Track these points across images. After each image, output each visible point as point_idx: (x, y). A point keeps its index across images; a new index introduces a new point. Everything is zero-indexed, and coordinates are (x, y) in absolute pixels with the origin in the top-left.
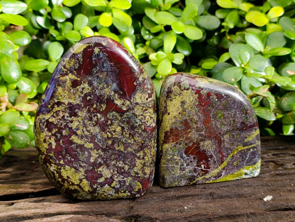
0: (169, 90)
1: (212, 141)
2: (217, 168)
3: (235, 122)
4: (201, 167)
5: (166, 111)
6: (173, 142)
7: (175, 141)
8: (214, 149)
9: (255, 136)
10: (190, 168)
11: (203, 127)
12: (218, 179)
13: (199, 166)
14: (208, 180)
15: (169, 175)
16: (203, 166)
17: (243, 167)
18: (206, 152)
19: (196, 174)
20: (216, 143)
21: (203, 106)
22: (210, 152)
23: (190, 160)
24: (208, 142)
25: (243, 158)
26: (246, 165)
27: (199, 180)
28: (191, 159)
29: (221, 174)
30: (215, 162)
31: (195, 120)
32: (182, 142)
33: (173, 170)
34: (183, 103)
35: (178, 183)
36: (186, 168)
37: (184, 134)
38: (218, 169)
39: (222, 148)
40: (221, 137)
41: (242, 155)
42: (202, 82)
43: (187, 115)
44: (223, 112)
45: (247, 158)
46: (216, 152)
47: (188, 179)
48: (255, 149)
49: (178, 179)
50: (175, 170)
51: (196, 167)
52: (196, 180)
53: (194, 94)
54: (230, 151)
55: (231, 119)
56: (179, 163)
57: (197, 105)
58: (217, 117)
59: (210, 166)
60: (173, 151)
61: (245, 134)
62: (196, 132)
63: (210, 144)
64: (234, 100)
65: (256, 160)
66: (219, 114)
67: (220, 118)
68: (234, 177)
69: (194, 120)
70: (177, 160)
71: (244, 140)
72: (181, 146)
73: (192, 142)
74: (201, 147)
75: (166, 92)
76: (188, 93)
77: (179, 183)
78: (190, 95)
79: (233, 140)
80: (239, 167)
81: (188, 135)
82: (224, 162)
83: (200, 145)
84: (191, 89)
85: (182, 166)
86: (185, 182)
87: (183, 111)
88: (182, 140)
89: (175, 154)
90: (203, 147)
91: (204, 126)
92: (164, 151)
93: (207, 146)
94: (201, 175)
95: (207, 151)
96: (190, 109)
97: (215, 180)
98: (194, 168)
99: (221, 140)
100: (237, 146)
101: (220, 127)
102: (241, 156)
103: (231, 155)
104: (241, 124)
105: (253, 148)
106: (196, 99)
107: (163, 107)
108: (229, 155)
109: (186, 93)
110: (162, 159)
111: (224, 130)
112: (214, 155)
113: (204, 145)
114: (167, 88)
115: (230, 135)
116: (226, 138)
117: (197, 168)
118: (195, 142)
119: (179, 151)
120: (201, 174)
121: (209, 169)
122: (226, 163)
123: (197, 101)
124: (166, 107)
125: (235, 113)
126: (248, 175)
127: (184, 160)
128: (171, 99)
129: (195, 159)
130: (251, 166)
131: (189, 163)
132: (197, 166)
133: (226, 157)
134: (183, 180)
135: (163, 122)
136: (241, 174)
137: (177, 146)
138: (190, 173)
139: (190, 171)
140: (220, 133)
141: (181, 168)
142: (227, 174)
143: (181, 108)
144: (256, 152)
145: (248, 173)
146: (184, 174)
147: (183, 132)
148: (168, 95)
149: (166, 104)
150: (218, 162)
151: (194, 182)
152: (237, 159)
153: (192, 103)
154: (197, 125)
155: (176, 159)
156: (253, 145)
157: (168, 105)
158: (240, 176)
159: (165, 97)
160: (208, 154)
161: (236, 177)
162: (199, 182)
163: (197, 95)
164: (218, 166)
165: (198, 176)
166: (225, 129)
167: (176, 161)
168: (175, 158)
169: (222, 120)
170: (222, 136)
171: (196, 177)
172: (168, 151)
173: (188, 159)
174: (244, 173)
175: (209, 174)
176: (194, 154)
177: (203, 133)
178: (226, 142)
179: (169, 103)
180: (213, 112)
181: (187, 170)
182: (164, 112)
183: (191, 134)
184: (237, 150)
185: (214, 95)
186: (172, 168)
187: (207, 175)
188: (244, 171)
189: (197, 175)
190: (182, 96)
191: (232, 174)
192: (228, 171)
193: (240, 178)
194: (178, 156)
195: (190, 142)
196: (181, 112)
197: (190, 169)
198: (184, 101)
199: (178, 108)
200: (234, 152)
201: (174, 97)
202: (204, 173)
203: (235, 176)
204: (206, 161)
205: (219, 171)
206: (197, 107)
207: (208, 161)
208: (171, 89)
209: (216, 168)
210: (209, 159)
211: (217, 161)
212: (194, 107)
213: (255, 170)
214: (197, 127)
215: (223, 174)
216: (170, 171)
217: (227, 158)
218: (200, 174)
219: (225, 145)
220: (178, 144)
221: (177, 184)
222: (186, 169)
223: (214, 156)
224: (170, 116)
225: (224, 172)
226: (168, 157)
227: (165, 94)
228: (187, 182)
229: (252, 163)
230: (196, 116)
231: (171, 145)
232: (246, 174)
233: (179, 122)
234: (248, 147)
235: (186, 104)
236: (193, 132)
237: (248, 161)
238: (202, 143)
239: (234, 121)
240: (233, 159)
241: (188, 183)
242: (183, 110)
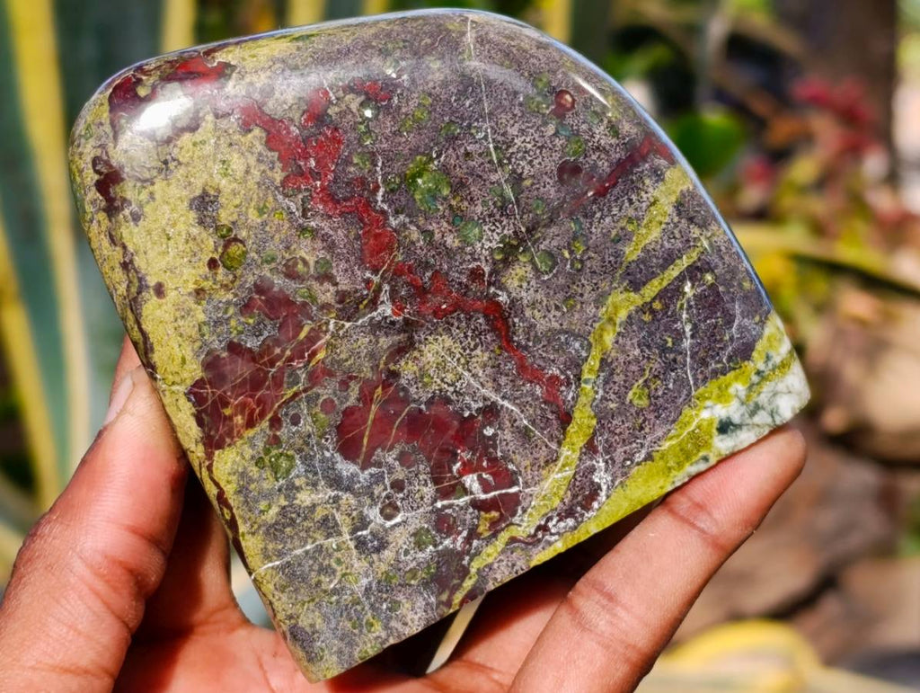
0: (104, 170)
1: (455, 331)
2: (552, 460)
3: (527, 183)
4: (466, 491)
5: (140, 280)
6: (250, 424)
7: (262, 415)
8: (489, 370)
9: (670, 209)
10: (411, 519)
11: (368, 282)
12: (591, 514)
13: (451, 489)
14: (539, 541)
15: (319, 606)
16: (471, 481)
17: (689, 395)
18: (448, 401)
19: (460, 539)
20: (478, 333)
21: (315, 175)
22: (473, 395)
23: (387, 482)
24: (435, 347)
25: (664, 350)
26: (705, 380)
27: (490, 566)
28: (391, 470)
29: (592, 483)
30: (525, 434)
31: (311, 260)
32: (304, 405)
33: (326, 570)
34: (204, 203)
35: (386, 627)
36: (386, 530)
37: (290, 359)
38: (564, 466)
39: (526, 348)
40: (492, 290)
41: (651, 334)
42: (254, 56)
43: (253, 255)
44: (431, 160)
45: (687, 343)
46: (503, 380)
47: (426, 584)
48: (709, 277)
49: (372, 606)
50: (334, 565)
51: (439, 504)
52: (473, 571)
53: (236, 137)
54: (577, 345)
55: (494, 177)
56: (338, 517)
57: (284, 183)
58: (418, 197)
59: (511, 467)
60: (275, 469)
61: (608, 220)
62: (348, 325)
63: (451, 353)
64: (463, 75)
65: (741, 329)
66: (420, 175)
67: (433, 195)
68: (670, 469)
69: (305, 263)
70: (319, 509)
71: (617, 255)
72: (306, 426)
73: (352, 384)
74: (413, 390)
75: (94, 189)
76: (203, 142)
77: (393, 624)
78: (217, 145)
79: (562, 281)
80: (667, 407)
81: (314, 354)
82: (577, 415)
83: (403, 381)
84: (210, 118)
85: (364, 527)
86: (420, 603)
87: (226, 247)
88: (296, 394)
89: (297, 482)
90: (425, 385)
91: (375, 271)
92: (230, 490)
93: (442, 366)
94: (487, 534)
95: (454, 397)
96: (254, 217)
97: (575, 528)
98: (431, 512)
99: (498, 304)
100: (599, 302)
101: (457, 243)
102: (649, 347)
103: (594, 363)
104: (561, 180)
105: (694, 272)
106: (260, 154)
107: (118, 269)
108: (586, 368)
109: (195, 144)
110: (243, 535)
111: (492, 250)
112: (504, 398)
113: (423, 373)
114: (90, 166)
115: (532, 261)
116: (518, 282)
117: (450, 506)
118: (369, 375)
119: (307, 459)
120: (483, 528)
121: (515, 483)
122: (589, 411)
123: (273, 163)
124: (131, 262)
125: (500, 138)
126: (739, 427)
127: (356, 494)
128: (134, 207)
129: (416, 462)
130: (731, 375)
131: (388, 497)
132: (445, 493)
133: (569, 384)
134: (401, 597)
135: (156, 347)
136: (698, 441)
137: (284, 438)
138: (420, 545)
139: (419, 540)
140: (476, 275)
141: (361, 544)
142: (622, 471)
143: (204, 235)
144: (721, 289)
145: (736, 419)
146: (396, 565)
147: (278, 351)
148: (110, 200)
149: (124, 247)
150: (543, 429)
151: (468, 584)
152: (634, 368)
153: (251, 183)
154: (336, 284)
155: (314, 506)
156: (685, 262)
157: (131, 248)
158: (702, 454)
159: (102, 216)
160: (469, 409)
161: (680, 465)
162: (499, 577)
163: (257, 131)
164: (554, 446)
165: (475, 543)
166: (488, 241)
167: (319, 514)
168: (308, 503)
169: (454, 203)
170: (490, 284)
171: (468, 553)
172: (251, 480)
173: (378, 479)
174: (716, 425)
175: (524, 511)
176: (397, 440)
177: (386, 309)
178: (533, 305)
179: (133, 235)
180: (384, 181)
181: (400, 539)
182: (134, 290)
183: (328, 344)
184: (611, 320)
185: (341, 94)
186: (315, 559)
187: (516, 519)
188: (705, 415)
189: (468, 540)
190: (182, 170)
191: (649, 457)
192: (619, 454)
193: (706, 459)
194: (315, 485)
195: (345, 385)
196: (217, 257)
197: (411, 529)
198: (205, 194)
199: (190, 238)
200: (601, 336)
201: (144, 196)
202: (495, 514)
203: (671, 464)
204: (473, 450)
205: (569, 472)
206: (286, 196)
207: (486, 448)
208: (107, 163)
209: (547, 463)
210: (489, 432)
211: (533, 422)
212: (271, 199)
213: (767, 388)
214: (342, 297)
215: (601, 477)
216: (313, 582)
217: (578, 386)
218: (481, 529)
219: (532, 326)
220: (286, 421)
221: (383, 635)
222: (390, 539)
223: (506, 403)
224: (171, 295)
225: (602, 464)
226: (262, 512)
227: (93, 202)
228: (433, 599)
229: (730, 359)
230: (309, 241)
231: (253, 446)
232: (725, 427)
233: (231, 311)
234: (665, 283)
235: (222, 200)
236: (331, 327)
237: (702, 354)
238: (407, 369)
239: (517, 179)
240: (616, 378)
241: (440, 603)
242: (223, 237)
